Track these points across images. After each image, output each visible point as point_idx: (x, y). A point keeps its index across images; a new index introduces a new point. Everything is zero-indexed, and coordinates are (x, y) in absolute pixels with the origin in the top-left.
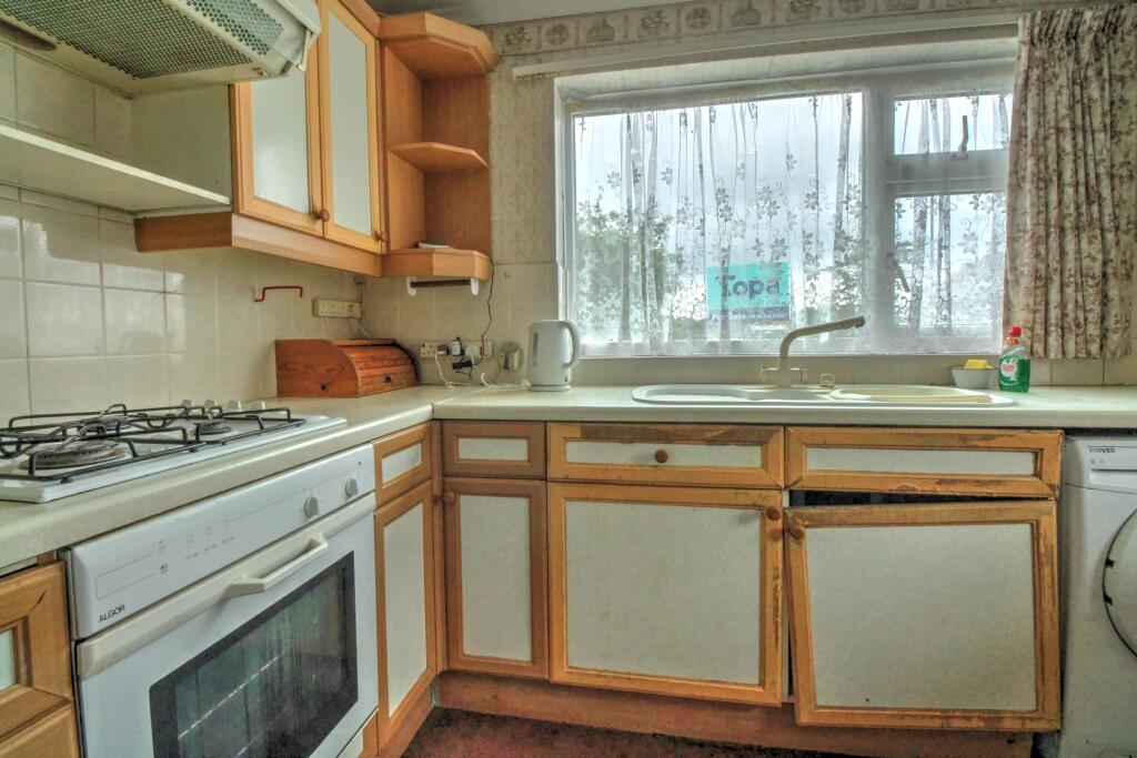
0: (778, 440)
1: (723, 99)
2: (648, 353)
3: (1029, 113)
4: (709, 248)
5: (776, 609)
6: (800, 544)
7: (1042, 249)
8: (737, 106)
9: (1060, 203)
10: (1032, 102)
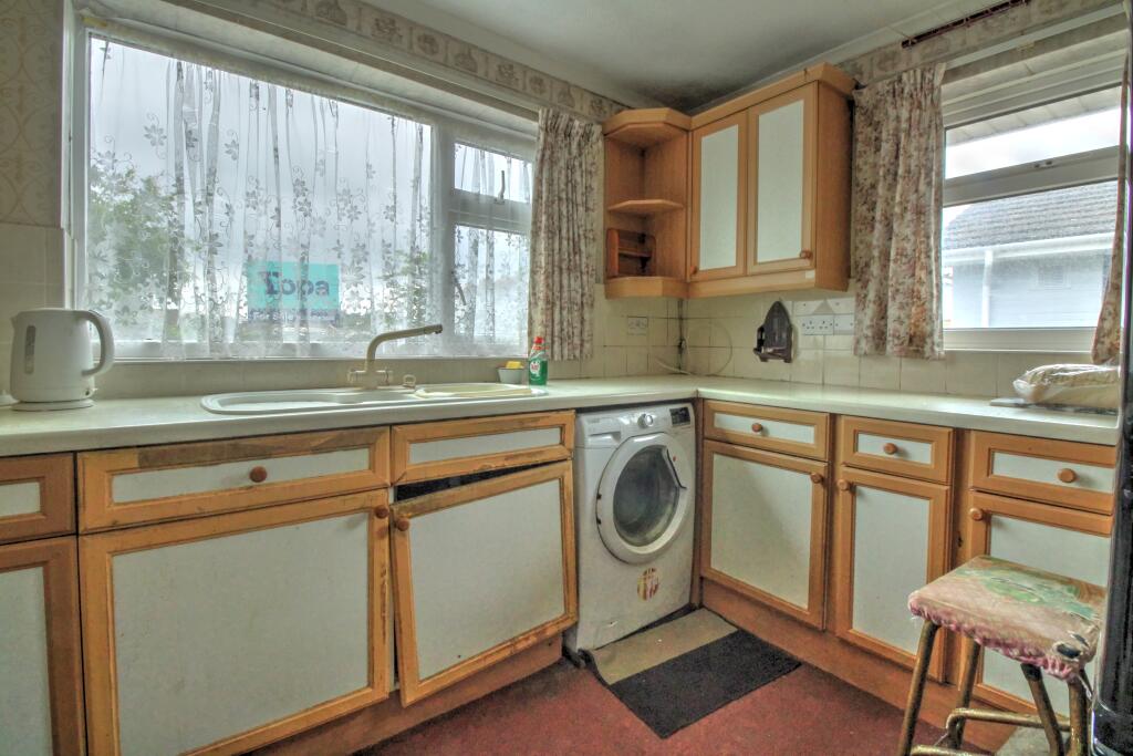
0: (384, 442)
1: (302, 86)
2: (206, 355)
3: (544, 181)
4: (284, 242)
5: (383, 605)
6: (404, 536)
7: (550, 281)
8: (317, 98)
9: (560, 249)
10: (545, 175)
